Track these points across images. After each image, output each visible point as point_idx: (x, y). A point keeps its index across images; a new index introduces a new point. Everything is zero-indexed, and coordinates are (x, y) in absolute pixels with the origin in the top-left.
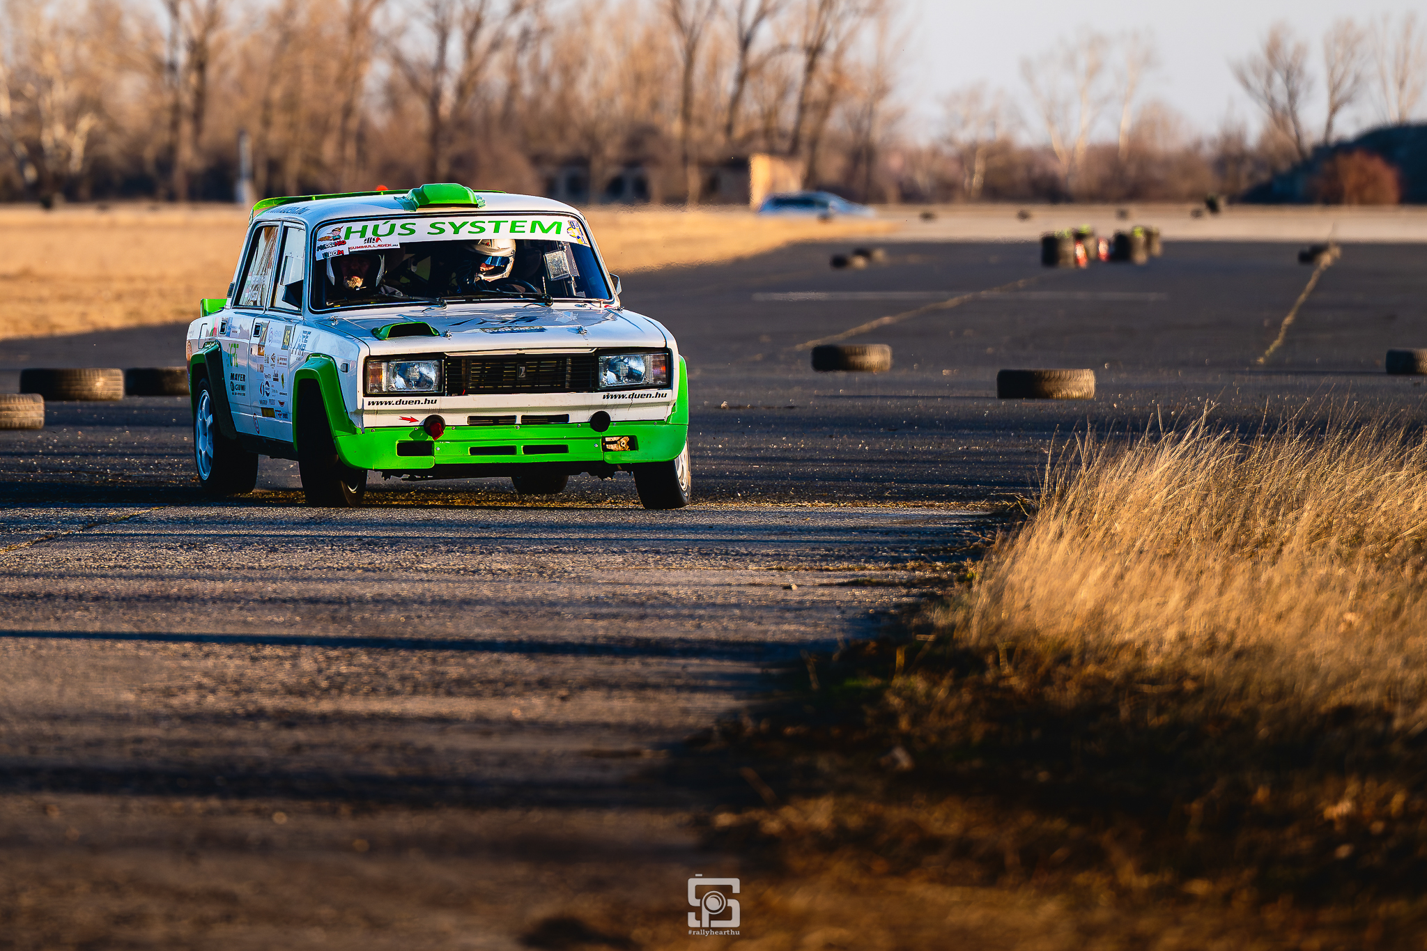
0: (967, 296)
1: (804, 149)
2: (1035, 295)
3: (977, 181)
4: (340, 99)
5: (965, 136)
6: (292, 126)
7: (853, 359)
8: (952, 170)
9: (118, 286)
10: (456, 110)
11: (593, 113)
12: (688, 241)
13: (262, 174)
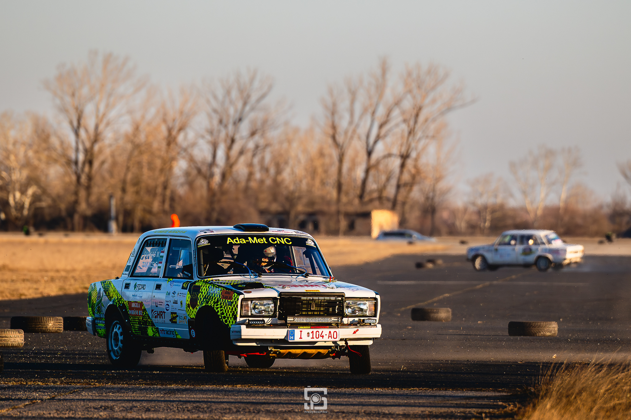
0: (487, 283)
1: (398, 207)
2: (521, 283)
3: (487, 224)
4: (162, 179)
5: (481, 201)
6: (137, 193)
7: (432, 315)
8: (474, 218)
9: (51, 274)
10: (221, 185)
11: (292, 188)
12: (340, 253)
13: (121, 218)
